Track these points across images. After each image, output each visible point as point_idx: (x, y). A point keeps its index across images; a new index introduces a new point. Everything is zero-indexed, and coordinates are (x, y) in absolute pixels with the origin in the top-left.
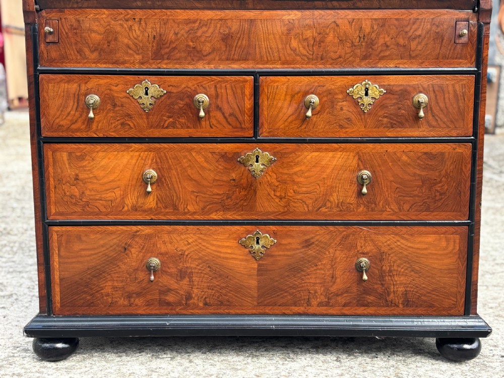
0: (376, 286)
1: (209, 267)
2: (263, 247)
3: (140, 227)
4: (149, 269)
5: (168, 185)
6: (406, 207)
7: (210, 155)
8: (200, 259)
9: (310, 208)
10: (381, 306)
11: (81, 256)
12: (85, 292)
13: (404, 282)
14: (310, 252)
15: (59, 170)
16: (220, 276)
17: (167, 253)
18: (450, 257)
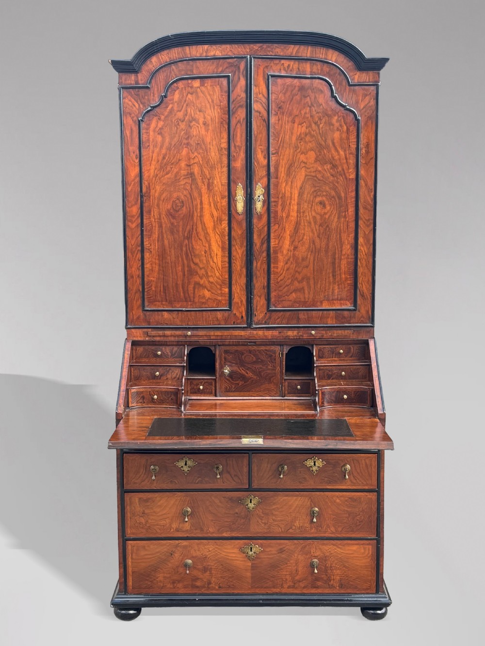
0: (322, 576)
1: (222, 565)
2: (254, 553)
3: (180, 541)
4: (186, 566)
5: (197, 516)
6: (340, 529)
7: (223, 499)
8: (216, 560)
9: (283, 530)
10: (325, 588)
11: (145, 559)
12: (147, 580)
13: (340, 573)
14: (283, 556)
15: (133, 508)
16: (229, 570)
17: (196, 557)
18: (366, 559)
